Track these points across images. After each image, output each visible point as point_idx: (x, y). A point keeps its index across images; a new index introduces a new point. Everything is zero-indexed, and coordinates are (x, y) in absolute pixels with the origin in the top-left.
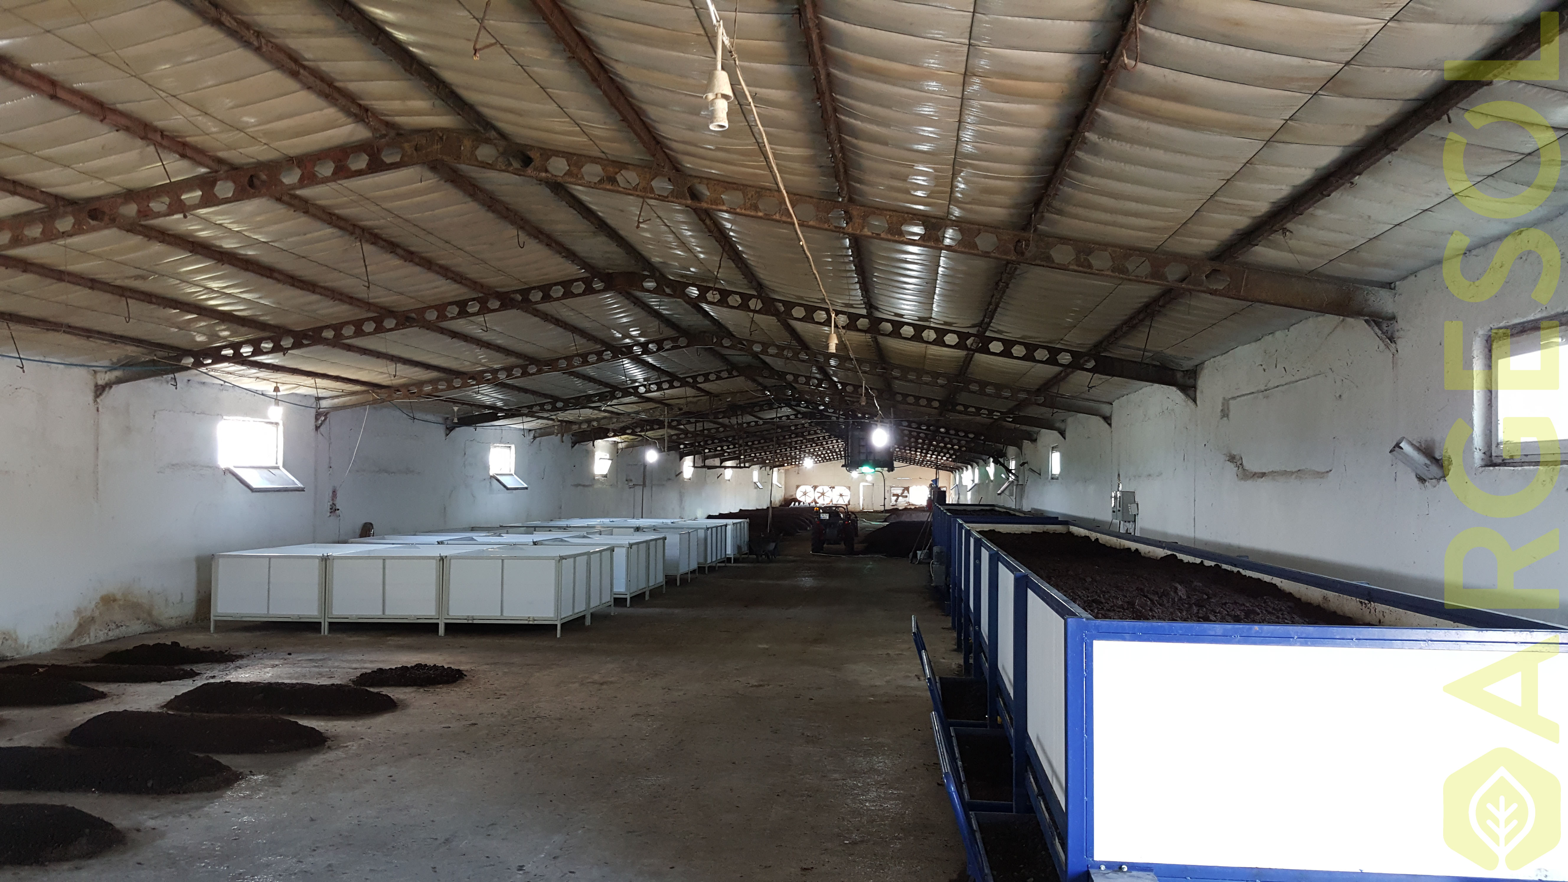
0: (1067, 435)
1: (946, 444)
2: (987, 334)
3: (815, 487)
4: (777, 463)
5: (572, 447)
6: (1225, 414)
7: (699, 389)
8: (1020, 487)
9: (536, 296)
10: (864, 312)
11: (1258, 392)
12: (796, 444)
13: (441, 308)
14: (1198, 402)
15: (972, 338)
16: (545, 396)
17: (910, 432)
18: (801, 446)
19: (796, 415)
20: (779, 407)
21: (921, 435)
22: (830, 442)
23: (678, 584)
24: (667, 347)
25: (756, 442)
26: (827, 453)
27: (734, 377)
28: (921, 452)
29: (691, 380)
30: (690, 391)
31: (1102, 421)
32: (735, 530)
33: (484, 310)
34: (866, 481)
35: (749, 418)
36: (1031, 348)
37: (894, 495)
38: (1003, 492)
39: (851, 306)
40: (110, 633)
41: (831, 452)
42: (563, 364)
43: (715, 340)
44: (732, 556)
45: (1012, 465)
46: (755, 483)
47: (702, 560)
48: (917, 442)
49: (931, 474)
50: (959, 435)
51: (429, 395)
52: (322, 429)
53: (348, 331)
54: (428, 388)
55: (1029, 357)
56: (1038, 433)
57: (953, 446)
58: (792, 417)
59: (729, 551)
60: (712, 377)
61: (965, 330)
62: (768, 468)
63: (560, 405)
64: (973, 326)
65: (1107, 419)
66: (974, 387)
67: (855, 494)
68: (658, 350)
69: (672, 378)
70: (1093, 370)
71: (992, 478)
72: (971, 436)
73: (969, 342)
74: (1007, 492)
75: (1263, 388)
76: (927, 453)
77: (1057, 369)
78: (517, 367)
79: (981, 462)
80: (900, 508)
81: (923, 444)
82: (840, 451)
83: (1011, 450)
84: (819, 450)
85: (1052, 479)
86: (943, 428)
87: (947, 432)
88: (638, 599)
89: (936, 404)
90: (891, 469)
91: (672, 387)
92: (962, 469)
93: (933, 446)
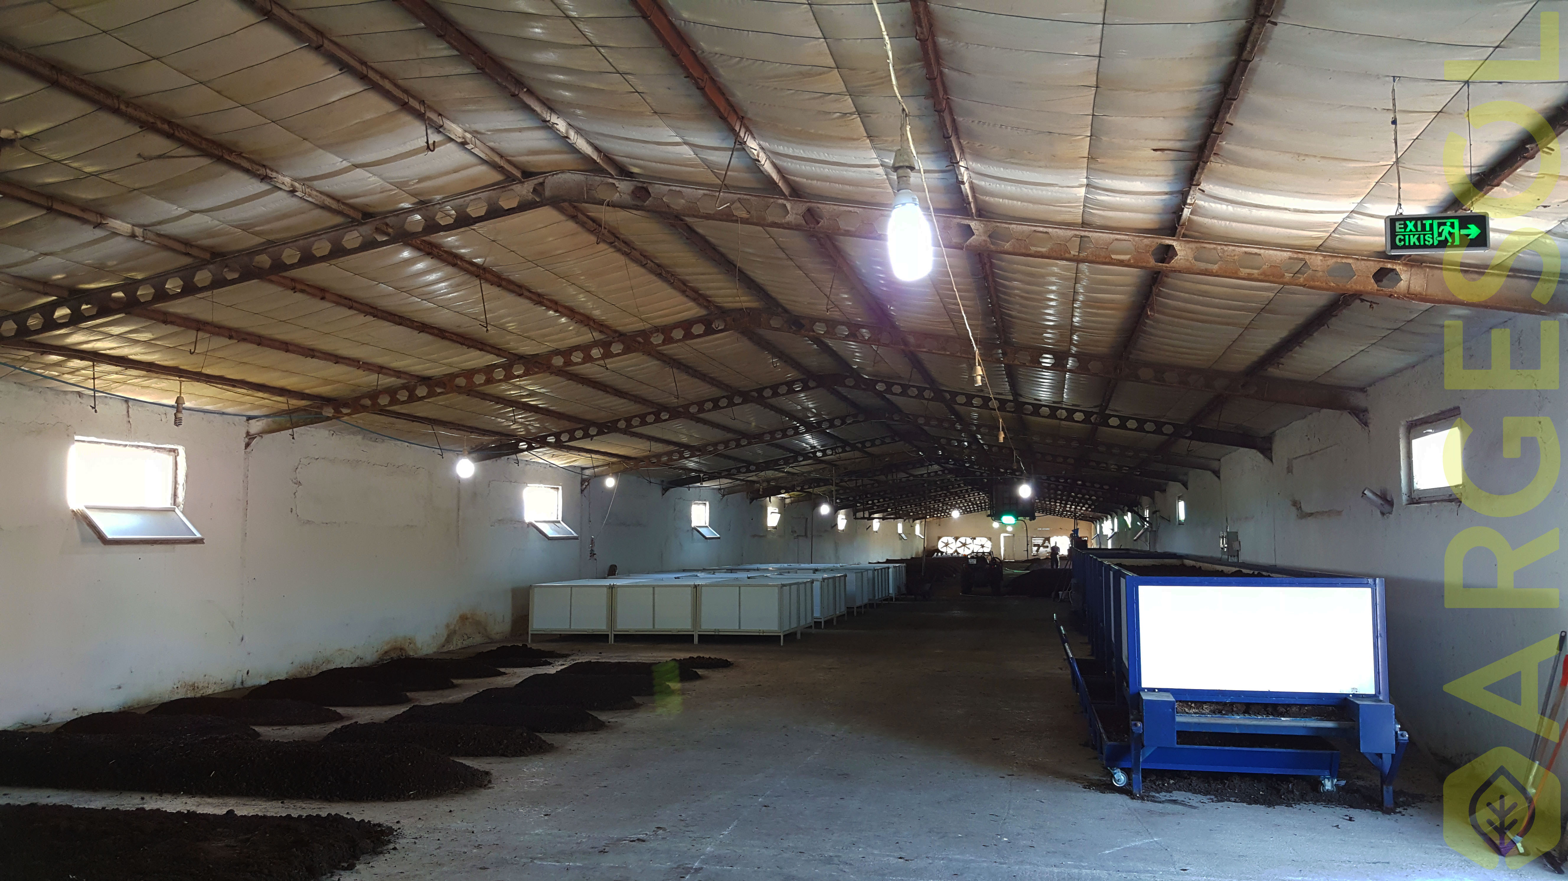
0: (1190, 485)
1: (1084, 495)
2: (1106, 412)
3: (956, 539)
4: (921, 516)
5: (751, 503)
6: (1290, 470)
7: (866, 453)
8: (1153, 532)
9: (768, 393)
10: (1011, 398)
11: (1306, 455)
12: (941, 497)
13: (700, 404)
14: (1274, 461)
15: (1095, 416)
16: (743, 461)
17: (1049, 484)
18: (944, 499)
19: (943, 471)
20: (930, 465)
21: (1060, 487)
22: (971, 495)
23: (855, 614)
24: (848, 422)
25: (904, 496)
26: (968, 505)
27: (896, 442)
28: (1061, 503)
29: (860, 445)
30: (857, 454)
31: (1212, 475)
32: (895, 572)
33: (731, 404)
34: (1007, 532)
35: (902, 475)
36: (1141, 422)
37: (1035, 545)
38: (1138, 538)
39: (1001, 394)
40: (464, 643)
41: (973, 504)
42: (767, 437)
43: (887, 415)
44: (894, 595)
45: (1147, 514)
46: (900, 534)
47: (871, 597)
48: (1056, 494)
49: (1070, 524)
50: (1094, 487)
51: (665, 464)
52: (585, 492)
53: (635, 422)
54: (665, 459)
55: (1140, 429)
56: (1166, 484)
57: (1091, 496)
58: (940, 473)
59: (891, 591)
60: (877, 442)
61: (1090, 410)
62: (911, 521)
63: (753, 468)
64: (1095, 407)
65: (1217, 473)
66: (1102, 449)
67: (996, 544)
68: (842, 424)
69: (845, 444)
70: (1190, 438)
71: (1130, 527)
72: (1106, 487)
73: (1092, 419)
74: (1143, 538)
75: (1309, 452)
76: (1066, 504)
77: (1163, 438)
78: (732, 440)
79: (1120, 512)
80: (1042, 558)
81: (1062, 495)
82: (981, 503)
83: (1145, 500)
84: (961, 502)
85: (1179, 524)
86: (1080, 480)
87: (1083, 485)
88: (829, 623)
89: (1072, 461)
90: (1033, 518)
91: (844, 451)
92: (1103, 519)
93: (1072, 496)
